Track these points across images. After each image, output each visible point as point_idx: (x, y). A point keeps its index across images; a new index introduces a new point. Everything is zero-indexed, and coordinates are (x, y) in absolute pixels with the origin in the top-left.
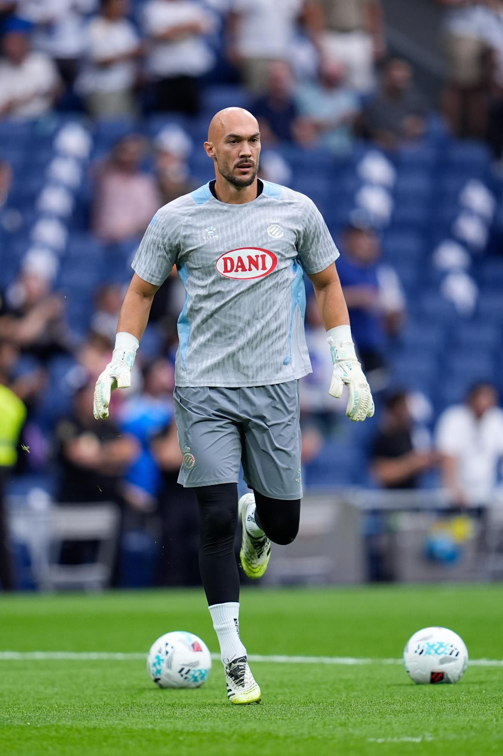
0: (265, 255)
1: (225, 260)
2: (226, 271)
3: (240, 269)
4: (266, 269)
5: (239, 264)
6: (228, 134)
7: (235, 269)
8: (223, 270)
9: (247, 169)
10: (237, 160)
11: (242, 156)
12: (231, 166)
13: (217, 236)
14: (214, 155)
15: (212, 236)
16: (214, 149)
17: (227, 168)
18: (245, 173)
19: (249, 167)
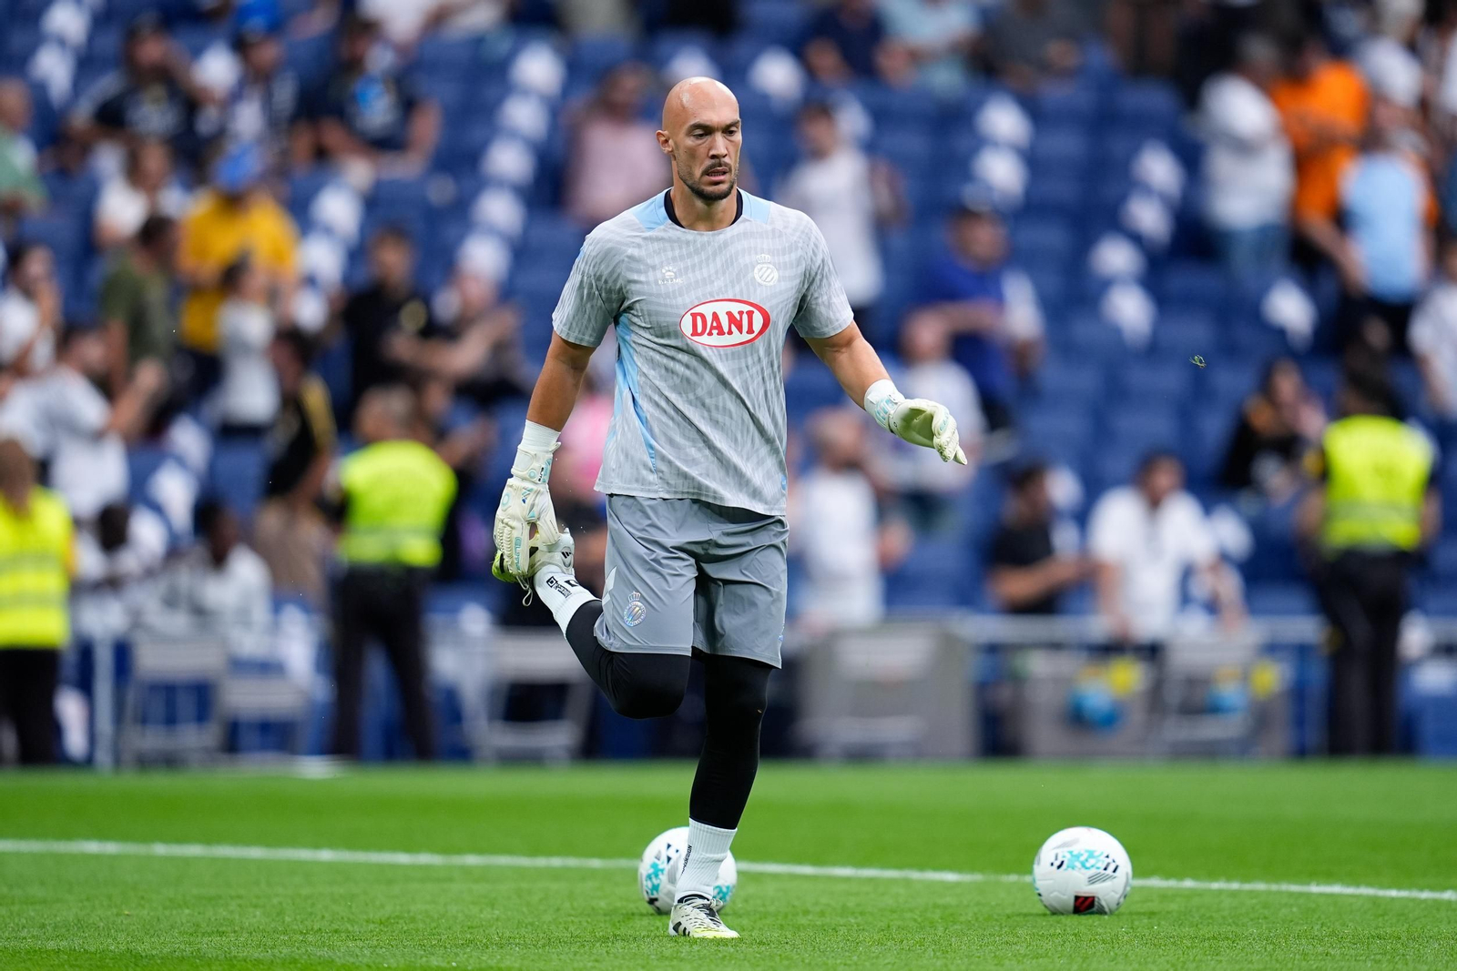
0: (753, 312)
1: (694, 316)
2: (695, 333)
3: (715, 332)
4: (753, 332)
5: (715, 324)
6: (692, 122)
7: (708, 331)
8: (691, 332)
9: (722, 178)
10: (708, 162)
11: (714, 157)
12: (698, 172)
13: (679, 281)
14: (672, 151)
15: (672, 280)
16: (670, 142)
17: (691, 174)
18: (717, 183)
19: (724, 173)
